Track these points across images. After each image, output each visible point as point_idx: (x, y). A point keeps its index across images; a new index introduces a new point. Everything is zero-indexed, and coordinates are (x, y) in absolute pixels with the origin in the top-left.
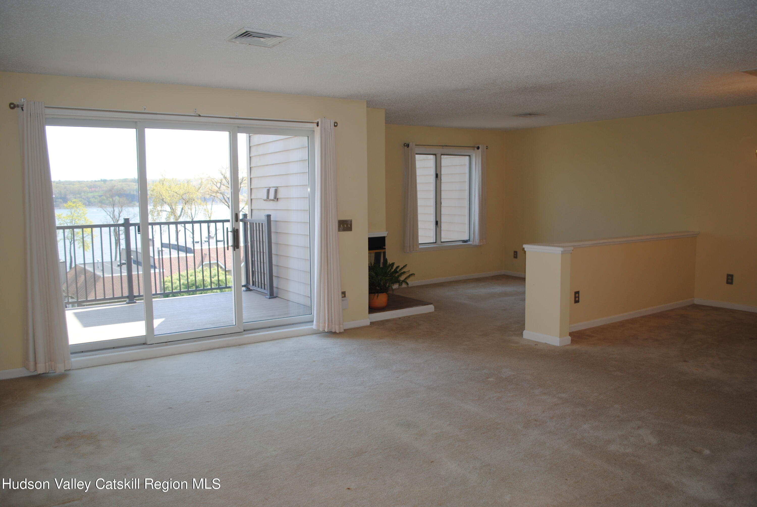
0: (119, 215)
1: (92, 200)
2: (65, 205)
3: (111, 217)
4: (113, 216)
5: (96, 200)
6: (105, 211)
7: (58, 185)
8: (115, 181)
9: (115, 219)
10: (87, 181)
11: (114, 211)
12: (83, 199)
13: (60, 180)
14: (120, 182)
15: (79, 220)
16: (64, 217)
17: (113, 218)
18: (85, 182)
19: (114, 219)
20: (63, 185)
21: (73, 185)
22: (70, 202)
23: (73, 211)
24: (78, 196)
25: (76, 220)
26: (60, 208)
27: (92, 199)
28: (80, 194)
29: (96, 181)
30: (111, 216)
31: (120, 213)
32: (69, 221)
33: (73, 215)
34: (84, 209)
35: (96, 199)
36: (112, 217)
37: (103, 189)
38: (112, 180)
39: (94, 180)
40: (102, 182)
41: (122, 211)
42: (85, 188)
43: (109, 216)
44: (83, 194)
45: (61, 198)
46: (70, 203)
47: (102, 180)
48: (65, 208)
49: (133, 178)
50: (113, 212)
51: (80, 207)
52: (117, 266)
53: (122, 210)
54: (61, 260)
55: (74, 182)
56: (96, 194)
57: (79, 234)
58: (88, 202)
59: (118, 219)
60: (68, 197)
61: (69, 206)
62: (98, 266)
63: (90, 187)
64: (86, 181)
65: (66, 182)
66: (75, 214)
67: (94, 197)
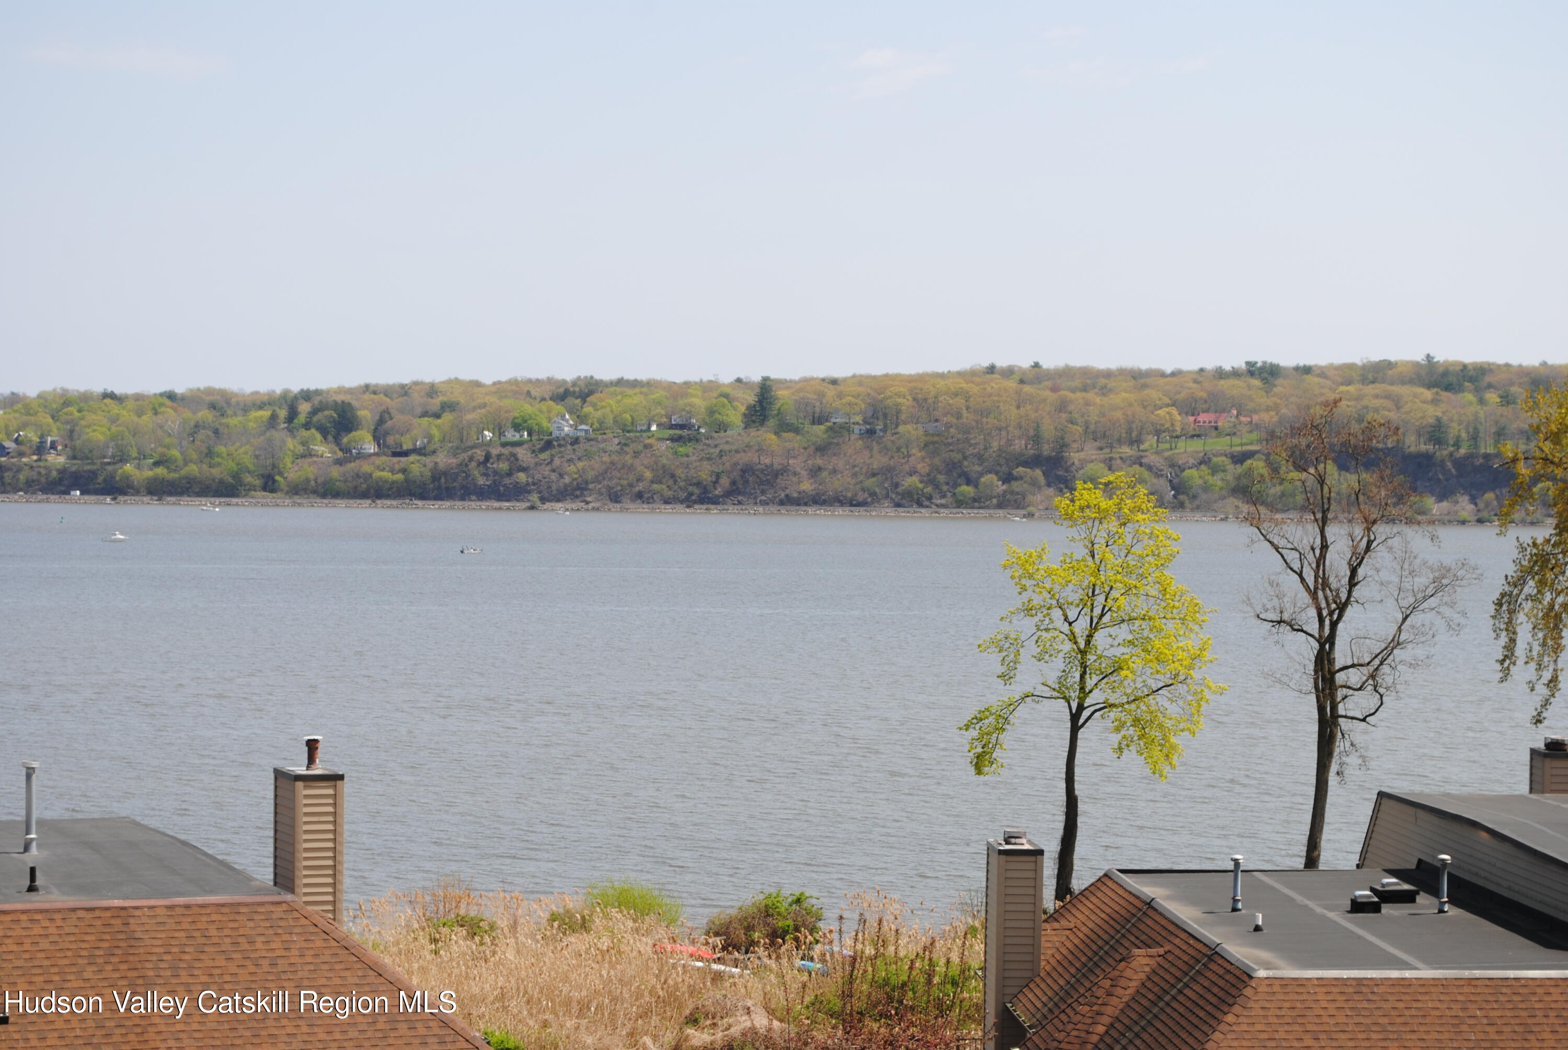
0: (1354, 571)
1: (1194, 476)
2: (1063, 502)
3: (1302, 580)
4: (1316, 577)
5: (1216, 481)
6: (1277, 549)
7: (1027, 388)
8: (1323, 373)
9: (1326, 598)
10: (1175, 374)
11: (1324, 547)
12: (1150, 468)
13: (1036, 365)
14: (1349, 383)
15: (1127, 592)
16: (1050, 573)
17: (1316, 588)
18: (1162, 375)
19: (1320, 594)
20: (1054, 389)
21: (1104, 391)
22: (1089, 489)
23: (1100, 540)
24: (1126, 450)
25: (1114, 594)
26: (1031, 515)
27: (1194, 472)
28: (1136, 441)
29: (1220, 374)
30: (1305, 575)
31: (1359, 564)
32: (1075, 597)
33: (1098, 562)
34: (1159, 528)
35: (1215, 470)
36: (1310, 581)
37: (1256, 418)
38: (1307, 370)
39: (1210, 365)
40: (1256, 382)
41: (1368, 549)
42: (1161, 412)
43: (1296, 577)
44: (1150, 442)
45: (1034, 461)
46: (1086, 494)
47: (1253, 370)
48: (1050, 512)
49: (1419, 357)
50: (1318, 552)
51: (1140, 516)
52: (1347, 905)
53: (1369, 543)
54: (1024, 841)
55: (1108, 374)
56: (1220, 444)
57: (1124, 673)
58: (1173, 488)
59: (1344, 597)
60: (1075, 457)
61: (1082, 509)
62: (1235, 901)
63: (1190, 408)
64: (1169, 371)
65: (1067, 373)
66: (1109, 556)
67: (1205, 461)
